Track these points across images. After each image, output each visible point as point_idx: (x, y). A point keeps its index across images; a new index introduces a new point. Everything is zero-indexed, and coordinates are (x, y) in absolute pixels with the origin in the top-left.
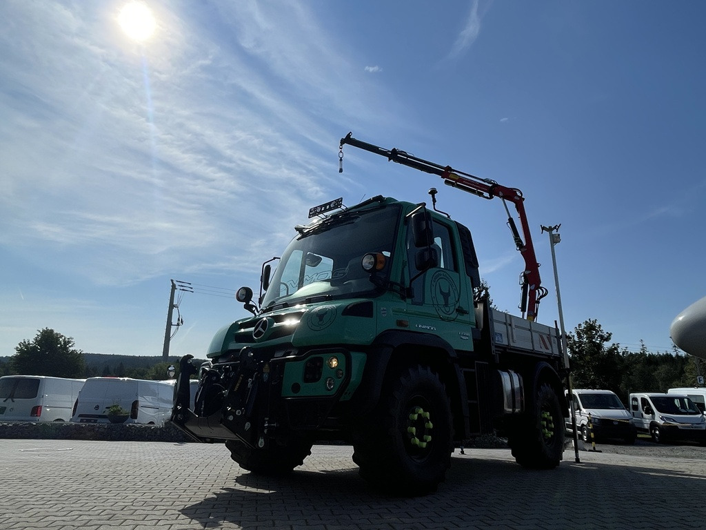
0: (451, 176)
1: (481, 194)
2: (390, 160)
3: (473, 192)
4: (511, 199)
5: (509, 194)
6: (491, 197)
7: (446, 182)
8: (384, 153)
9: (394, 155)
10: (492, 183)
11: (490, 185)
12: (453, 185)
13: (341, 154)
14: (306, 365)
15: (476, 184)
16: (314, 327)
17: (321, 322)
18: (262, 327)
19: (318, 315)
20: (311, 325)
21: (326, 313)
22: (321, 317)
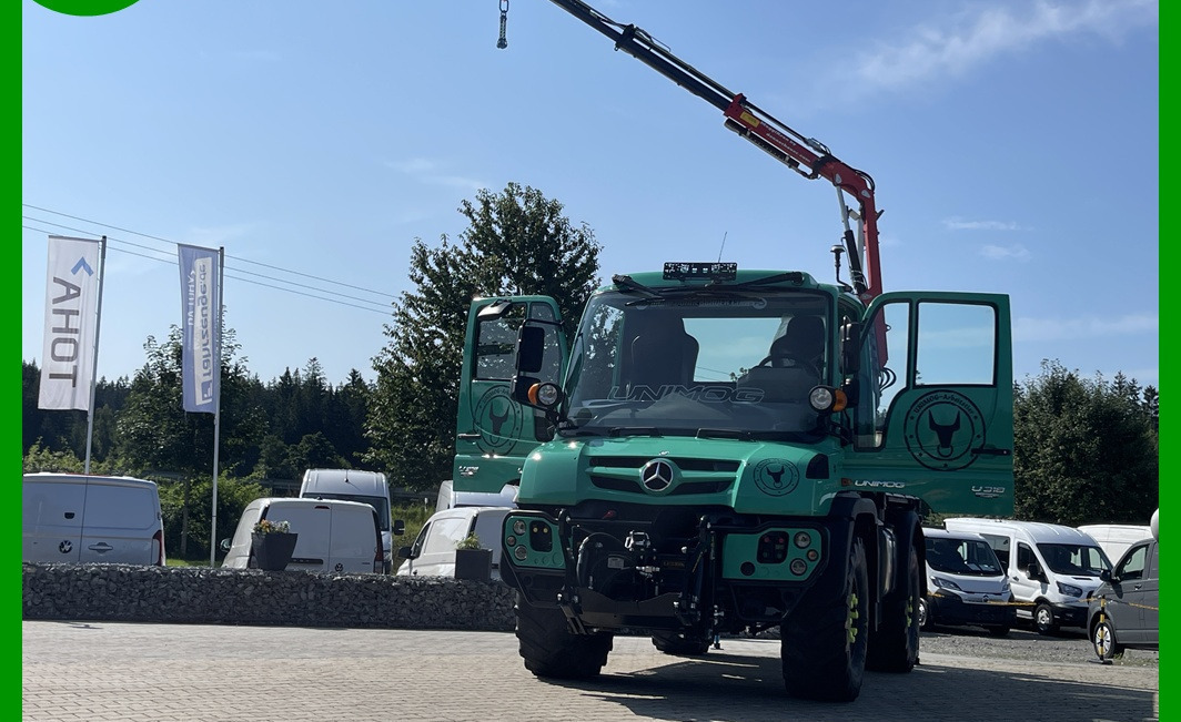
0: (744, 116)
1: (793, 164)
2: (618, 46)
3: (781, 156)
4: (855, 191)
5: (854, 181)
6: (814, 176)
7: (729, 122)
9: (629, 39)
10: (822, 151)
11: (820, 155)
12: (742, 132)
14: (762, 540)
15: (791, 146)
16: (768, 490)
17: (778, 485)
18: (660, 473)
19: (769, 473)
20: (762, 486)
21: (783, 471)
22: (777, 476)
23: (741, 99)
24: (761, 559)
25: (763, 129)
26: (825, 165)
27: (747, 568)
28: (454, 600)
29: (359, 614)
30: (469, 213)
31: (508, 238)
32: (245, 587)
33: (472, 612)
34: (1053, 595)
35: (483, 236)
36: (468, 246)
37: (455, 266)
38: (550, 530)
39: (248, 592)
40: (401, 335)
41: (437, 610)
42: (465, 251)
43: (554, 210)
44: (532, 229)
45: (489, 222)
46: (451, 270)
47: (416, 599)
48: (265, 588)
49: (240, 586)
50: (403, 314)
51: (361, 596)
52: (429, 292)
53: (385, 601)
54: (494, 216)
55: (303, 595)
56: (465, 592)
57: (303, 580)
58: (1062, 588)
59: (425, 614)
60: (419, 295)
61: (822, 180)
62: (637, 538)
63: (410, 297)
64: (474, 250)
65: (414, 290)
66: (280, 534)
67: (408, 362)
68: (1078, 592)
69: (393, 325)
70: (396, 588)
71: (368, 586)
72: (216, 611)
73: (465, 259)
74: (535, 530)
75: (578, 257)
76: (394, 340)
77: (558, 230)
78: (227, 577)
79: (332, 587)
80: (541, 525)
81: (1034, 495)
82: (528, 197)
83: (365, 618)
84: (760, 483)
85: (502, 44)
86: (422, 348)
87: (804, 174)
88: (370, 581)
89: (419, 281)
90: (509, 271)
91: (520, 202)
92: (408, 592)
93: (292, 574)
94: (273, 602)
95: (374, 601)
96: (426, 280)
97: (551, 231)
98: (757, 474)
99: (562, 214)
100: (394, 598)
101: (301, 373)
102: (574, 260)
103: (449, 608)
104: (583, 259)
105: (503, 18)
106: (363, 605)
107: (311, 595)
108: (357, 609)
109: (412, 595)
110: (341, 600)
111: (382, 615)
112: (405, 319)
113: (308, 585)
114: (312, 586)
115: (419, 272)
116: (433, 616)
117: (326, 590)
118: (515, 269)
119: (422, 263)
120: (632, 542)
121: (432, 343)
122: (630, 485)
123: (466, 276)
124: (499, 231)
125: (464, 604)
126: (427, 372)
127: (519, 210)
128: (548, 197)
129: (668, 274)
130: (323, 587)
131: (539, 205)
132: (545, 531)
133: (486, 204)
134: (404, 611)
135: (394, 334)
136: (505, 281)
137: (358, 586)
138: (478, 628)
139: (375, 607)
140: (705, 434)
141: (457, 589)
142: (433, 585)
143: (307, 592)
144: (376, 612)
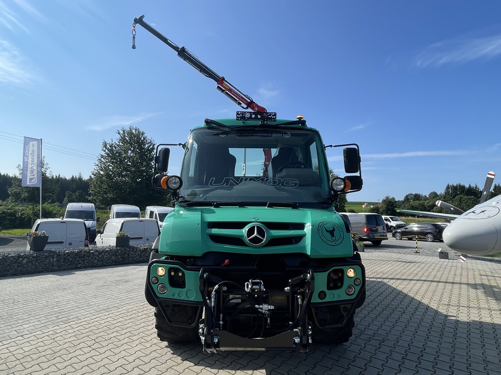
0: (224, 85)
1: (240, 104)
2: (178, 54)
3: (236, 101)
5: (261, 110)
6: (246, 108)
7: (218, 87)
8: (176, 48)
9: (183, 53)
10: (250, 99)
12: (223, 91)
13: (134, 33)
14: (329, 275)
15: (240, 97)
16: (328, 242)
17: (334, 238)
18: (258, 233)
19: (327, 231)
20: (325, 240)
21: (334, 230)
22: (332, 232)
23: (223, 79)
24: (329, 288)
25: (230, 90)
26: (251, 105)
27: (322, 295)
28: (116, 255)
29: (77, 264)
30: (119, 133)
31: (130, 140)
32: (23, 260)
33: (122, 258)
35: (123, 140)
36: (119, 142)
37: (115, 147)
38: (183, 274)
39: (25, 261)
40: (100, 165)
41: (109, 259)
42: (118, 144)
43: (143, 134)
44: (137, 138)
45: (125, 136)
46: (114, 148)
47: (100, 256)
48: (33, 259)
49: (21, 259)
50: (100, 160)
51: (77, 257)
52: (108, 154)
53: (87, 258)
54: (126, 135)
55: (51, 260)
56: (120, 252)
57: (51, 254)
59: (104, 261)
60: (105, 155)
62: (253, 284)
63: (102, 155)
64: (121, 144)
65: (103, 153)
66: (40, 237)
67: (102, 173)
69: (97, 163)
70: (92, 253)
71: (80, 253)
72: (8, 271)
73: (118, 145)
74: (173, 274)
75: (150, 146)
76: (97, 167)
77: (144, 139)
78: (14, 256)
79: (65, 255)
80: (177, 271)
82: (136, 130)
84: (323, 237)
85: (134, 47)
86: (106, 169)
87: (243, 108)
88: (81, 251)
89: (105, 151)
90: (130, 149)
91: (134, 131)
92: (97, 254)
93: (46, 252)
94: (37, 264)
95: (83, 259)
96: (107, 151)
97: (142, 139)
98: (320, 232)
99: (145, 135)
100: (91, 257)
101: (77, 176)
102: (149, 147)
103: (113, 258)
104: (151, 147)
105: (134, 38)
106: (78, 261)
107: (55, 260)
108: (76, 263)
110: (68, 260)
111: (86, 264)
112: (101, 162)
113: (53, 256)
114: (56, 256)
115: (104, 149)
116: (107, 262)
117: (62, 256)
118: (132, 149)
119: (105, 146)
120: (250, 286)
121: (108, 168)
122: (238, 241)
123: (118, 150)
124: (128, 139)
125: (119, 256)
126: (108, 175)
127: (133, 133)
128: (141, 130)
129: (238, 118)
130: (60, 255)
131: (139, 132)
132: (180, 274)
133: (124, 131)
134: (96, 261)
135: (98, 165)
136: (130, 152)
137: (77, 254)
138: (125, 264)
139: (84, 261)
140: (272, 205)
141: (117, 251)
142: (107, 251)
143: (53, 258)
144: (84, 263)
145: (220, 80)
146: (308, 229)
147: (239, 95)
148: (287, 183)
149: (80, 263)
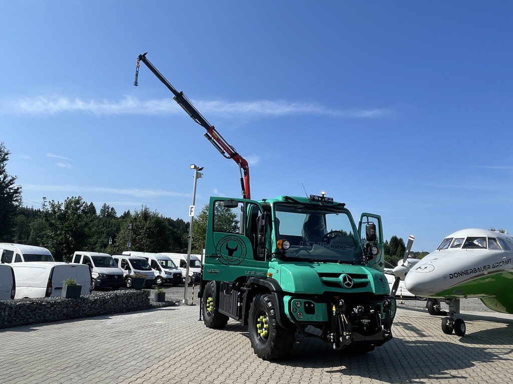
1: (223, 153)
6: (229, 158)
7: (207, 134)
11: (234, 152)
12: (210, 138)
15: (226, 147)
17: (383, 283)
23: (213, 128)
25: (218, 140)
26: (235, 156)
28: (67, 307)
29: (28, 319)
34: (163, 275)
38: (314, 305)
41: (60, 313)
51: (29, 310)
53: (39, 311)
56: (71, 303)
58: (166, 273)
59: (56, 315)
61: (232, 160)
68: (170, 274)
70: (44, 305)
71: (32, 305)
74: (307, 305)
80: (310, 303)
81: (139, 243)
83: (30, 320)
84: (378, 283)
85: (136, 84)
87: (225, 157)
92: (49, 306)
95: (34, 312)
100: (43, 310)
105: (137, 74)
106: (30, 314)
107: (7, 313)
108: (27, 317)
109: (51, 307)
110: (20, 314)
111: (38, 318)
117: (13, 310)
132: (312, 305)
134: (47, 315)
138: (76, 318)
139: (35, 315)
140: (325, 261)
141: (68, 303)
142: (59, 302)
143: (4, 312)
144: (35, 317)
145: (210, 129)
146: (370, 278)
147: (225, 145)
148: (344, 248)
149: (31, 318)
